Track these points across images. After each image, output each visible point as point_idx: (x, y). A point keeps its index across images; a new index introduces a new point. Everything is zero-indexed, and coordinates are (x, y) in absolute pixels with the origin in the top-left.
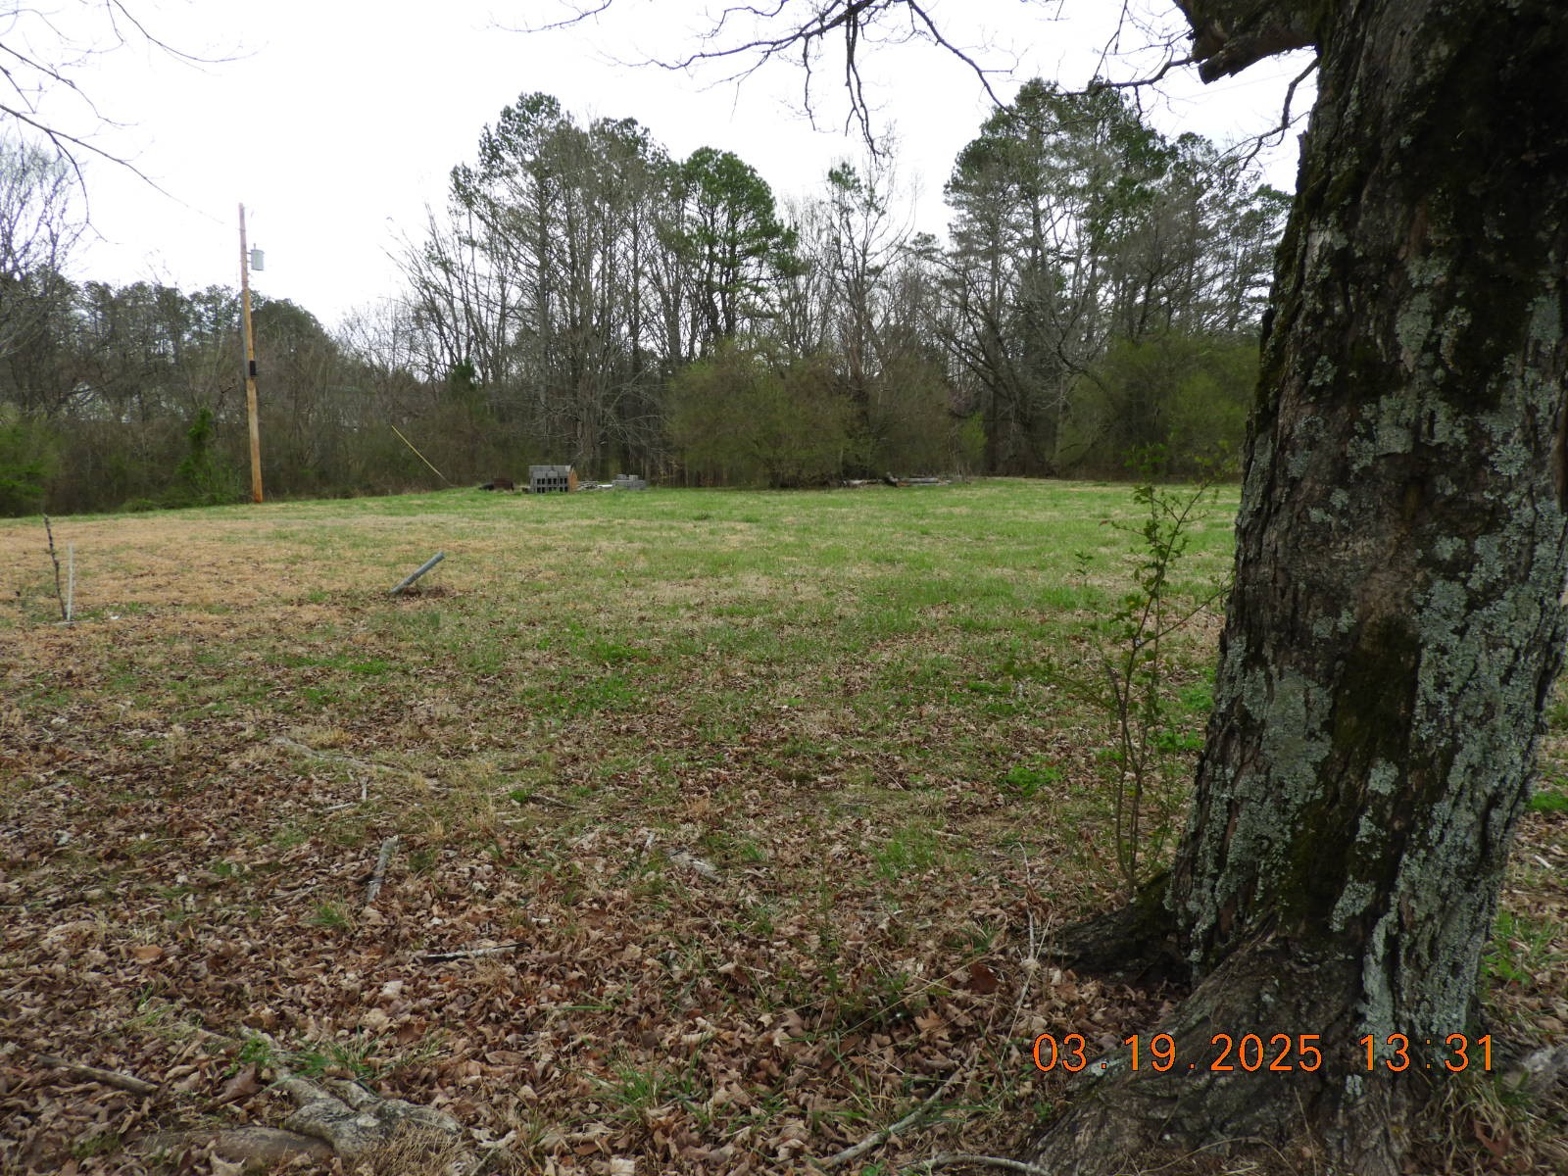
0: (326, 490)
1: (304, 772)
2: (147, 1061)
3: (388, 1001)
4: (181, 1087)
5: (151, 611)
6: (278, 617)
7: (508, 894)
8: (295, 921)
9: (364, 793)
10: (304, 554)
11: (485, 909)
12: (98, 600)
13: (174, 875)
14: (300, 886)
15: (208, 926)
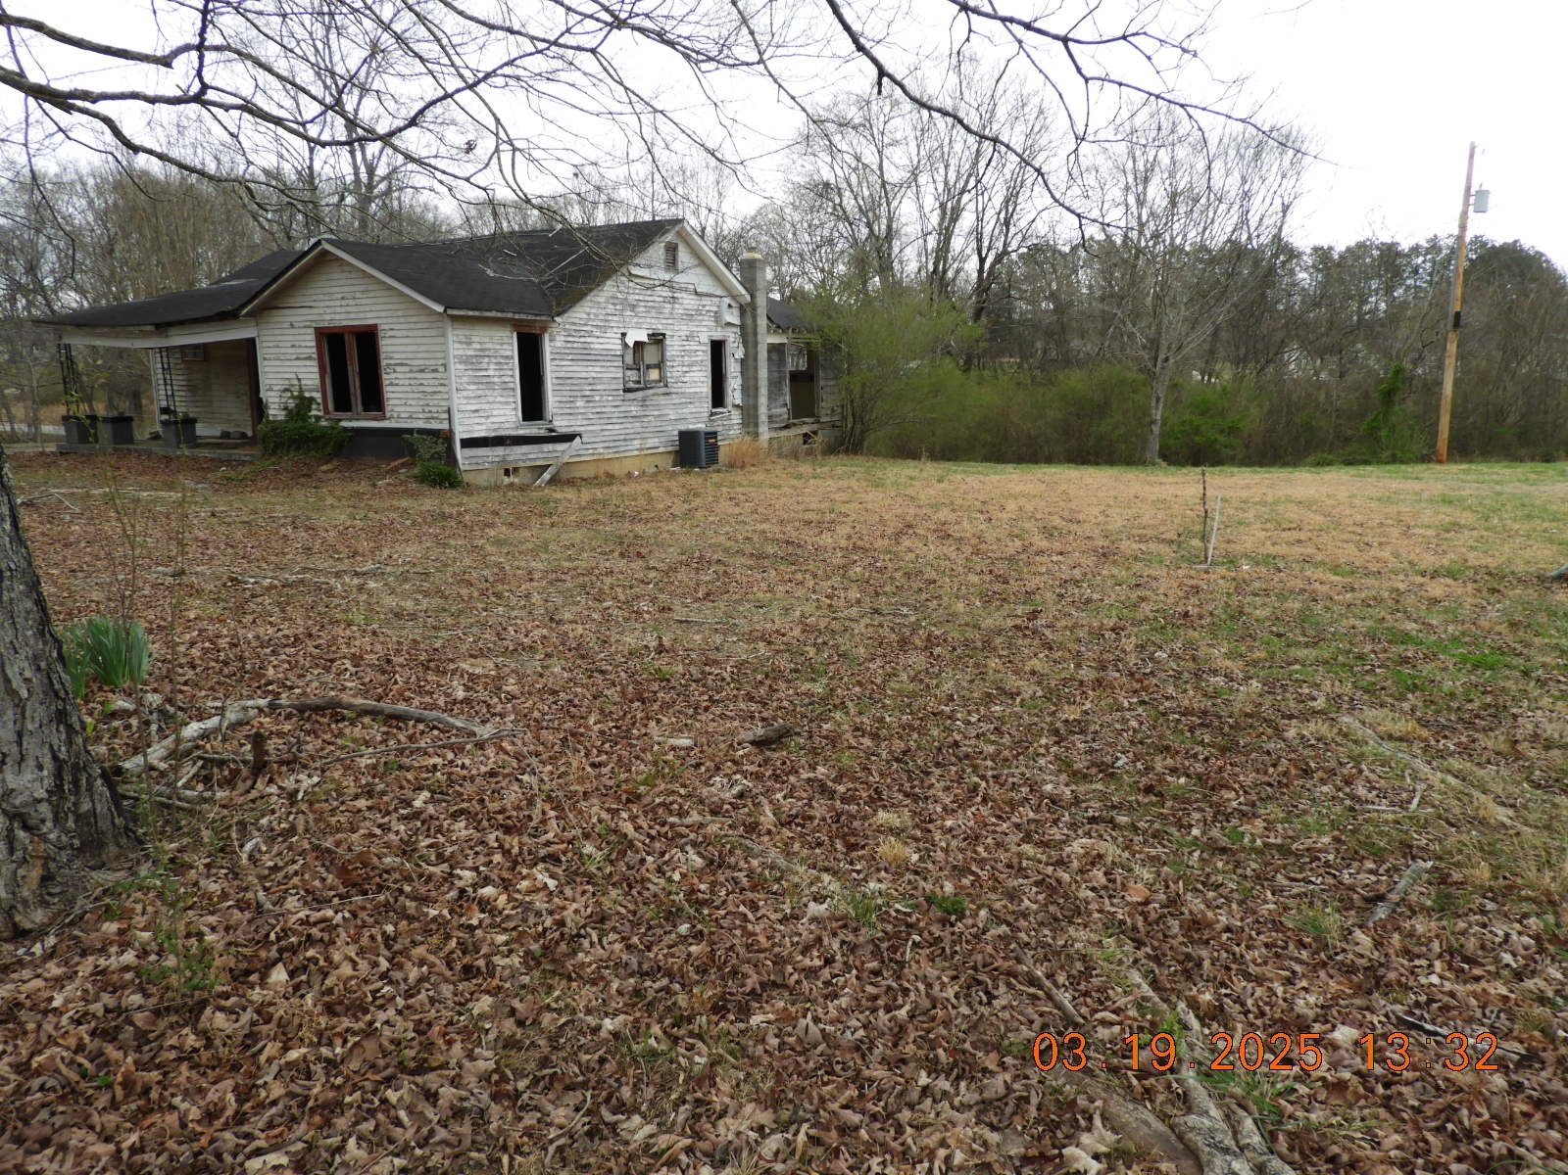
0: (1523, 452)
1: (1357, 759)
2: (1086, 994)
3: (1334, 1046)
4: (1103, 1033)
5: (1281, 565)
6: (1402, 587)
7: (1542, 984)
8: (1280, 915)
9: (1416, 801)
10: (1463, 522)
11: (1504, 991)
12: (1238, 548)
13: (1191, 826)
14: (1303, 880)
15: (1200, 887)
